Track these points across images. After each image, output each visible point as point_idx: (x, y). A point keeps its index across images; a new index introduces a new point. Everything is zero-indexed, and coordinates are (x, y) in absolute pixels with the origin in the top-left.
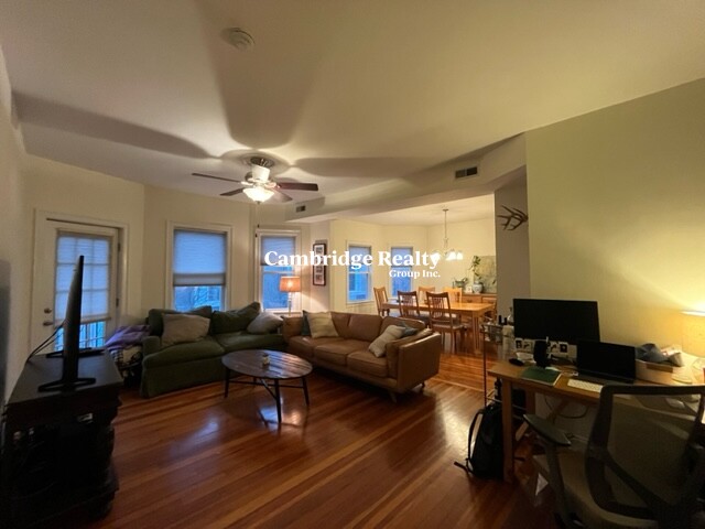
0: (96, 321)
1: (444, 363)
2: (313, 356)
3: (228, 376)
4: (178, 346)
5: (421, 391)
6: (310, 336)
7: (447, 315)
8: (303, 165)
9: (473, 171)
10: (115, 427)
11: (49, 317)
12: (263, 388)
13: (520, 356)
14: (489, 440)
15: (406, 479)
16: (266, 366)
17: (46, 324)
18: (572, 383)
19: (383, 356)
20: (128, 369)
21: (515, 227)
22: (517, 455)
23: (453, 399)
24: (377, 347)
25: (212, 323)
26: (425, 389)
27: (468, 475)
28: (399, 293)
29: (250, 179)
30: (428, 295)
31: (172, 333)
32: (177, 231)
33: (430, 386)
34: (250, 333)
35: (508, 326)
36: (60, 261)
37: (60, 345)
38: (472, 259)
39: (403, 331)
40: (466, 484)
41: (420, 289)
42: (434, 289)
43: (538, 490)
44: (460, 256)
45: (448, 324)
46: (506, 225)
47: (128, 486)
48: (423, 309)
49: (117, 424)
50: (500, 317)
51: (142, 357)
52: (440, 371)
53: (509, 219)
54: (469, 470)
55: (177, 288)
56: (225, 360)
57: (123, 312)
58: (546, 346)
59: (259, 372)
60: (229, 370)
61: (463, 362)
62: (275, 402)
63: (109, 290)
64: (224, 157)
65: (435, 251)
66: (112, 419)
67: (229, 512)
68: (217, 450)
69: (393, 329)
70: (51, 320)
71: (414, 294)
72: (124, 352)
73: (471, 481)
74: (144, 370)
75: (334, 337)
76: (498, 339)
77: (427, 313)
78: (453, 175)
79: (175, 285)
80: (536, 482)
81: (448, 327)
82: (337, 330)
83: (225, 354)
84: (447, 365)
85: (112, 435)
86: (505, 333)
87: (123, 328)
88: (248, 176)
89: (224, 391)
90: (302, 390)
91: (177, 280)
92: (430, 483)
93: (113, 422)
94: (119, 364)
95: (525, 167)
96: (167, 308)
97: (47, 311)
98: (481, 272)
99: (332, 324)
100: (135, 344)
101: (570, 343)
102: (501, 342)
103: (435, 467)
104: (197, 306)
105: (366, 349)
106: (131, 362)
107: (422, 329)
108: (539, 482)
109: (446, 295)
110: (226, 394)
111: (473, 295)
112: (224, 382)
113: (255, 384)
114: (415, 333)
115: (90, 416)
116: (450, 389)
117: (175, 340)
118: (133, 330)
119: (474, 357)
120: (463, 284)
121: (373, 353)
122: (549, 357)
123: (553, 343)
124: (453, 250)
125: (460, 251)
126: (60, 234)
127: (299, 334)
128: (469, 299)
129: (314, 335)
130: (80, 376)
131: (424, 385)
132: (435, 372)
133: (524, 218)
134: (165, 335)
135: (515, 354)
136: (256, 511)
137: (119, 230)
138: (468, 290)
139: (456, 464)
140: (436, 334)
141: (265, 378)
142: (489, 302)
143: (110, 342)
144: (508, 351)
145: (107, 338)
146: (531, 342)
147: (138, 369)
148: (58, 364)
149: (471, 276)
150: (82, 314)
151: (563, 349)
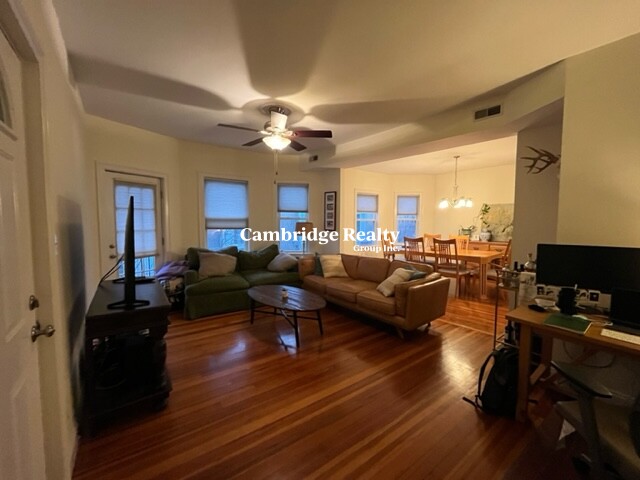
0: (149, 256)
1: (450, 306)
2: (325, 293)
3: (253, 306)
4: (213, 279)
5: (427, 330)
6: (322, 276)
7: (454, 262)
8: (318, 112)
9: (495, 111)
10: (167, 341)
11: (113, 252)
12: (283, 318)
13: (539, 302)
14: (502, 381)
15: (415, 407)
16: (285, 300)
17: (112, 257)
18: (606, 333)
19: (392, 296)
20: (174, 296)
21: (541, 170)
22: (531, 398)
23: (459, 340)
24: (385, 288)
25: (238, 261)
26: (431, 328)
27: (477, 411)
28: (406, 239)
29: (269, 128)
30: (435, 241)
31: (207, 269)
32: (207, 180)
33: (435, 326)
34: (270, 271)
35: (526, 273)
36: (118, 206)
37: (122, 274)
38: (481, 207)
39: (412, 274)
40: (475, 418)
41: (425, 236)
42: (439, 236)
43: (563, 435)
44: (470, 204)
45: (454, 269)
46: (532, 167)
47: (179, 387)
48: (429, 255)
49: (168, 338)
50: (516, 263)
51: (184, 288)
52: (447, 313)
53: (535, 160)
54: (478, 406)
55: (209, 230)
56: (251, 292)
57: (167, 249)
58: (574, 294)
59: (279, 304)
60: (253, 302)
61: (468, 305)
62: (294, 330)
63: (156, 230)
64: (245, 108)
65: (443, 199)
66: (164, 334)
67: (259, 417)
68: (247, 366)
69: (401, 272)
70: (115, 254)
71: (421, 240)
72: (171, 282)
73: (480, 416)
74: (186, 297)
75: (344, 277)
76: (513, 285)
77: (433, 259)
78: (471, 117)
79: (207, 228)
80: (561, 427)
81: (454, 272)
82: (346, 271)
83: (251, 287)
84: (452, 308)
85: (164, 347)
86: (523, 279)
87: (168, 263)
88: (267, 126)
89: (249, 318)
90: (317, 322)
91: (208, 224)
92: (440, 413)
93: (166, 336)
94: (167, 291)
95: (562, 100)
96: (202, 247)
97: (112, 247)
98: (489, 220)
99: (341, 265)
100: (179, 276)
101: (602, 292)
102: (517, 288)
103: (443, 400)
104: (225, 246)
105: (375, 289)
106: (176, 291)
107: (430, 273)
108: (564, 427)
109: (453, 241)
110: (252, 321)
111: (480, 243)
112: (250, 311)
113: (275, 314)
114: (423, 276)
115: (147, 331)
116: (456, 330)
117: (210, 273)
118: (176, 265)
119: (480, 301)
120: (470, 231)
121: (382, 293)
122: (577, 305)
123: (583, 291)
124: (463, 198)
125: (470, 199)
126: (117, 183)
127: (312, 273)
128: (476, 246)
129: (326, 275)
130: (137, 298)
131: (429, 325)
132: (442, 314)
133: (553, 159)
134: (201, 269)
135: (534, 300)
136: (282, 419)
137: (161, 179)
138: (475, 239)
139: (465, 399)
140: (443, 278)
141: (285, 309)
142: (497, 250)
143: (159, 273)
144: (525, 297)
145: (157, 270)
146: (556, 290)
147: (182, 296)
148: (121, 288)
149: (479, 224)
150: (136, 251)
151: (594, 298)
